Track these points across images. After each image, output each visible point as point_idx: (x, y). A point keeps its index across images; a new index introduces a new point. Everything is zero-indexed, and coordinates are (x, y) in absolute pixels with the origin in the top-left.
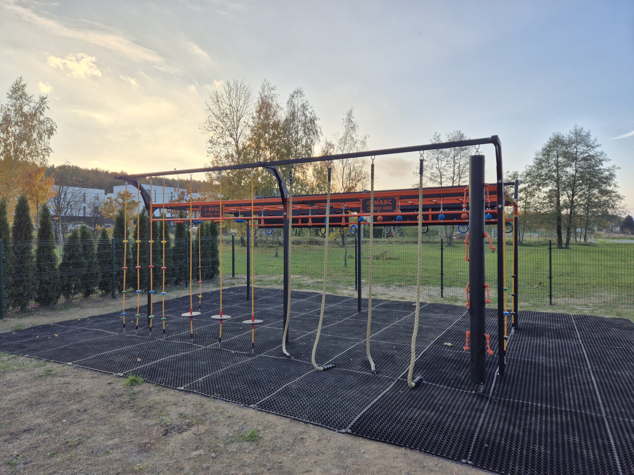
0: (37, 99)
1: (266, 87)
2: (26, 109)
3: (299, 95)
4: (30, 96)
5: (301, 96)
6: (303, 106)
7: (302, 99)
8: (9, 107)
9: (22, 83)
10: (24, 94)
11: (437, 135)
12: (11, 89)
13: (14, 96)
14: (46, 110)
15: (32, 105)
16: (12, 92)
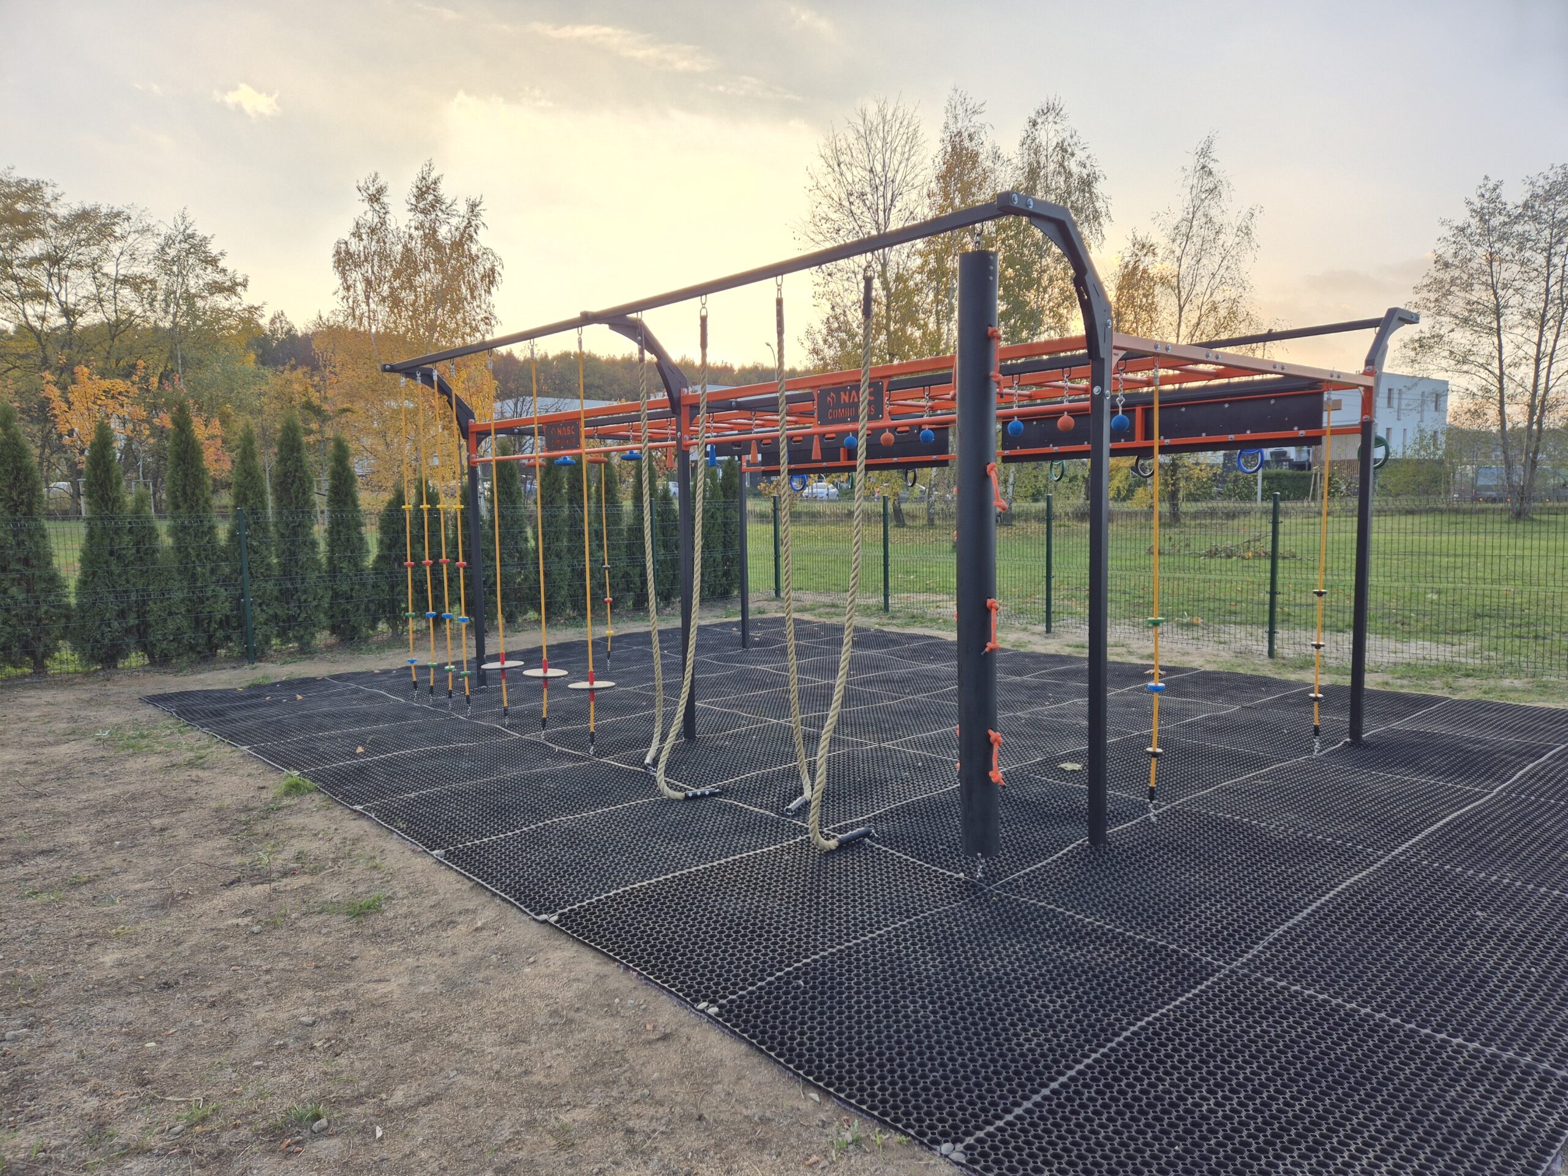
0: (462, 208)
1: (959, 107)
2: (443, 232)
3: (1051, 119)
4: (448, 201)
5: (1058, 119)
6: (1062, 148)
7: (1058, 127)
8: (412, 230)
9: (434, 175)
10: (438, 200)
11: (1491, 185)
12: (415, 190)
13: (421, 205)
14: (482, 230)
15: (454, 221)
16: (417, 198)
